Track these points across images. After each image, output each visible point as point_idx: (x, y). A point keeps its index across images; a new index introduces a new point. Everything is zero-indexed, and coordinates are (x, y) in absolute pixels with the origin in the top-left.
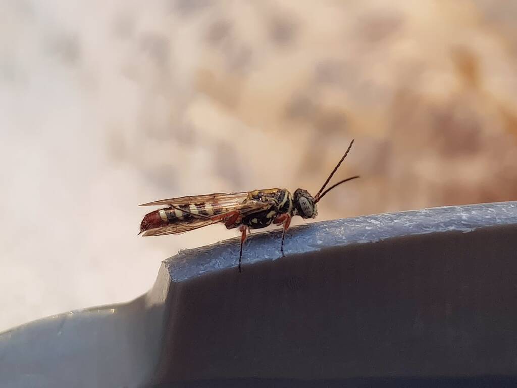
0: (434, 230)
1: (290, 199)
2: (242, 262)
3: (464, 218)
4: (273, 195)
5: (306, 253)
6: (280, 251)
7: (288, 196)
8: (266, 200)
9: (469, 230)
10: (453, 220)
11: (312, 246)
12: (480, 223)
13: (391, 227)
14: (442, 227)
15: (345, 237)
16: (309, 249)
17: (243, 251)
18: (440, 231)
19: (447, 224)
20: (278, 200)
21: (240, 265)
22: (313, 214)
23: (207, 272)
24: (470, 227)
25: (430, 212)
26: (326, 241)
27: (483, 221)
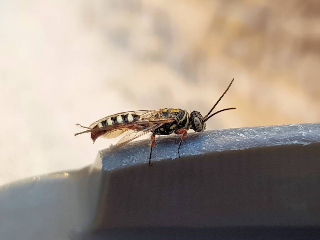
0: (283, 143)
1: (188, 118)
2: (151, 159)
3: (304, 135)
4: (176, 114)
5: (195, 155)
6: (177, 154)
7: (187, 115)
8: (171, 117)
9: (307, 144)
10: (296, 136)
11: (199, 151)
12: (314, 139)
13: (254, 139)
14: (288, 141)
15: (222, 146)
16: (197, 153)
17: (152, 152)
18: (287, 144)
19: (292, 139)
20: (179, 118)
21: (150, 161)
22: (202, 129)
23: (127, 165)
24: (308, 141)
25: (280, 130)
26: (209, 148)
27: (317, 138)
